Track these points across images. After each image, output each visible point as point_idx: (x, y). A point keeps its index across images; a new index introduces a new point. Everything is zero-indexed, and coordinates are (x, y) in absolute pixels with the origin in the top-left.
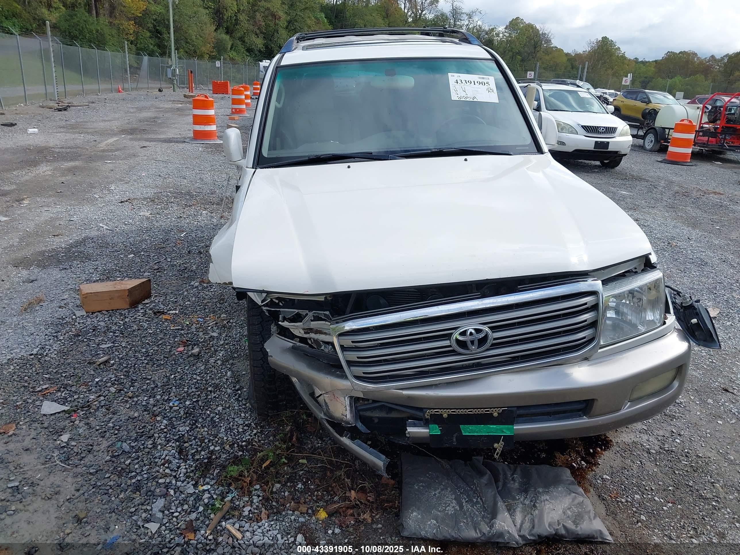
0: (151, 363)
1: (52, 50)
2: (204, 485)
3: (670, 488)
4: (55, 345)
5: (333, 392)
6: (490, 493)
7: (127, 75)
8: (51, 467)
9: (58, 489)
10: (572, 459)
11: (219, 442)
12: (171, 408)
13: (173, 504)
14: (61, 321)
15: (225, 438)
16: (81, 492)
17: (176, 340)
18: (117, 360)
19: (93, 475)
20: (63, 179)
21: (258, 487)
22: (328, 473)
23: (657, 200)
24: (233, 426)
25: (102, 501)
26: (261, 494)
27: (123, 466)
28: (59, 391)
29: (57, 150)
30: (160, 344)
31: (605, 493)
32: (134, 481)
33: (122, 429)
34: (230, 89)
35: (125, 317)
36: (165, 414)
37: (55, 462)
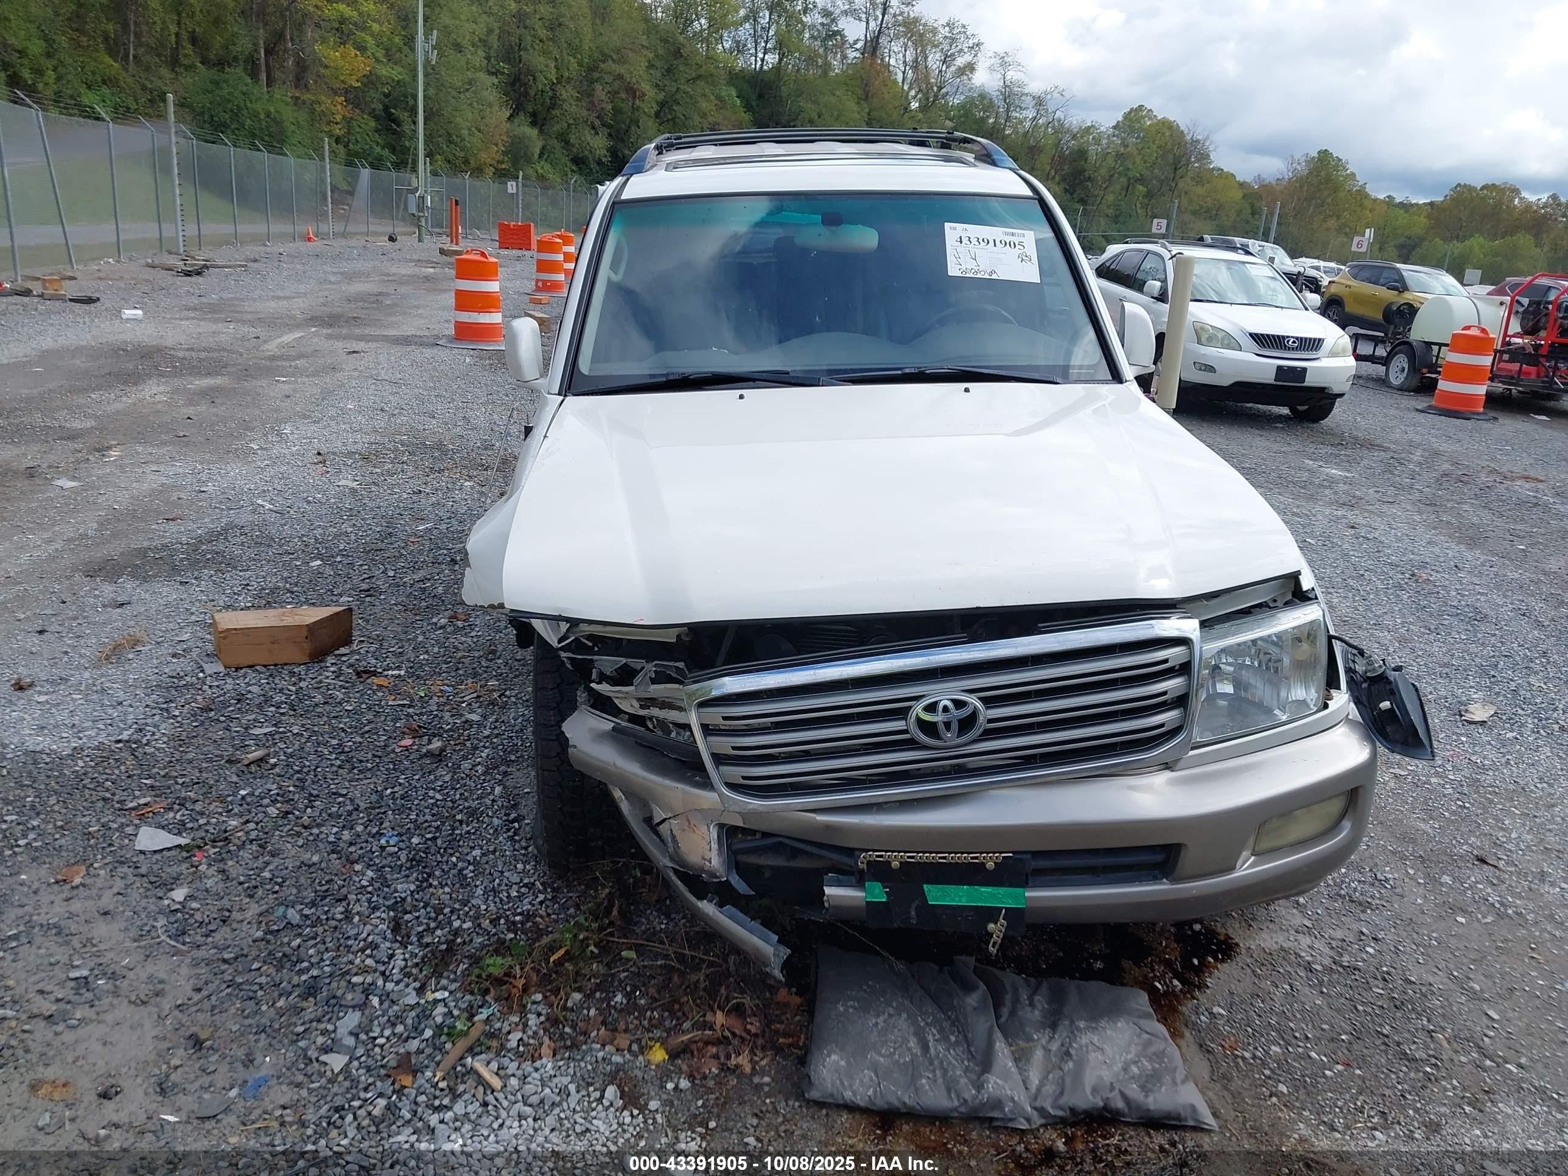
0: (348, 766)
1: (174, 151)
2: (437, 990)
3: (1343, 1037)
4: (163, 726)
5: (687, 815)
6: (981, 1024)
7: (327, 206)
8: (151, 947)
9: (160, 987)
10: (1155, 976)
11: (471, 913)
12: (383, 848)
13: (376, 1022)
14: (175, 680)
15: (483, 907)
16: (205, 993)
17: (398, 725)
18: (283, 757)
19: (229, 964)
20: (190, 411)
21: (539, 997)
22: (676, 978)
23: (1400, 488)
24: (499, 885)
25: (243, 1011)
26: (544, 1012)
27: (287, 949)
28: (171, 809)
29: (181, 354)
30: (367, 732)
31: (1213, 1041)
32: (304, 978)
33: (287, 883)
34: (535, 238)
35: (300, 680)
36: (371, 860)
37: (159, 937)
